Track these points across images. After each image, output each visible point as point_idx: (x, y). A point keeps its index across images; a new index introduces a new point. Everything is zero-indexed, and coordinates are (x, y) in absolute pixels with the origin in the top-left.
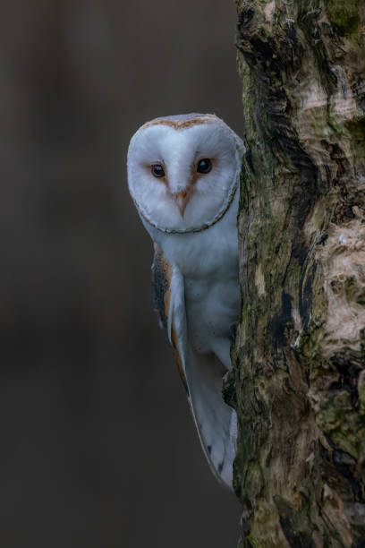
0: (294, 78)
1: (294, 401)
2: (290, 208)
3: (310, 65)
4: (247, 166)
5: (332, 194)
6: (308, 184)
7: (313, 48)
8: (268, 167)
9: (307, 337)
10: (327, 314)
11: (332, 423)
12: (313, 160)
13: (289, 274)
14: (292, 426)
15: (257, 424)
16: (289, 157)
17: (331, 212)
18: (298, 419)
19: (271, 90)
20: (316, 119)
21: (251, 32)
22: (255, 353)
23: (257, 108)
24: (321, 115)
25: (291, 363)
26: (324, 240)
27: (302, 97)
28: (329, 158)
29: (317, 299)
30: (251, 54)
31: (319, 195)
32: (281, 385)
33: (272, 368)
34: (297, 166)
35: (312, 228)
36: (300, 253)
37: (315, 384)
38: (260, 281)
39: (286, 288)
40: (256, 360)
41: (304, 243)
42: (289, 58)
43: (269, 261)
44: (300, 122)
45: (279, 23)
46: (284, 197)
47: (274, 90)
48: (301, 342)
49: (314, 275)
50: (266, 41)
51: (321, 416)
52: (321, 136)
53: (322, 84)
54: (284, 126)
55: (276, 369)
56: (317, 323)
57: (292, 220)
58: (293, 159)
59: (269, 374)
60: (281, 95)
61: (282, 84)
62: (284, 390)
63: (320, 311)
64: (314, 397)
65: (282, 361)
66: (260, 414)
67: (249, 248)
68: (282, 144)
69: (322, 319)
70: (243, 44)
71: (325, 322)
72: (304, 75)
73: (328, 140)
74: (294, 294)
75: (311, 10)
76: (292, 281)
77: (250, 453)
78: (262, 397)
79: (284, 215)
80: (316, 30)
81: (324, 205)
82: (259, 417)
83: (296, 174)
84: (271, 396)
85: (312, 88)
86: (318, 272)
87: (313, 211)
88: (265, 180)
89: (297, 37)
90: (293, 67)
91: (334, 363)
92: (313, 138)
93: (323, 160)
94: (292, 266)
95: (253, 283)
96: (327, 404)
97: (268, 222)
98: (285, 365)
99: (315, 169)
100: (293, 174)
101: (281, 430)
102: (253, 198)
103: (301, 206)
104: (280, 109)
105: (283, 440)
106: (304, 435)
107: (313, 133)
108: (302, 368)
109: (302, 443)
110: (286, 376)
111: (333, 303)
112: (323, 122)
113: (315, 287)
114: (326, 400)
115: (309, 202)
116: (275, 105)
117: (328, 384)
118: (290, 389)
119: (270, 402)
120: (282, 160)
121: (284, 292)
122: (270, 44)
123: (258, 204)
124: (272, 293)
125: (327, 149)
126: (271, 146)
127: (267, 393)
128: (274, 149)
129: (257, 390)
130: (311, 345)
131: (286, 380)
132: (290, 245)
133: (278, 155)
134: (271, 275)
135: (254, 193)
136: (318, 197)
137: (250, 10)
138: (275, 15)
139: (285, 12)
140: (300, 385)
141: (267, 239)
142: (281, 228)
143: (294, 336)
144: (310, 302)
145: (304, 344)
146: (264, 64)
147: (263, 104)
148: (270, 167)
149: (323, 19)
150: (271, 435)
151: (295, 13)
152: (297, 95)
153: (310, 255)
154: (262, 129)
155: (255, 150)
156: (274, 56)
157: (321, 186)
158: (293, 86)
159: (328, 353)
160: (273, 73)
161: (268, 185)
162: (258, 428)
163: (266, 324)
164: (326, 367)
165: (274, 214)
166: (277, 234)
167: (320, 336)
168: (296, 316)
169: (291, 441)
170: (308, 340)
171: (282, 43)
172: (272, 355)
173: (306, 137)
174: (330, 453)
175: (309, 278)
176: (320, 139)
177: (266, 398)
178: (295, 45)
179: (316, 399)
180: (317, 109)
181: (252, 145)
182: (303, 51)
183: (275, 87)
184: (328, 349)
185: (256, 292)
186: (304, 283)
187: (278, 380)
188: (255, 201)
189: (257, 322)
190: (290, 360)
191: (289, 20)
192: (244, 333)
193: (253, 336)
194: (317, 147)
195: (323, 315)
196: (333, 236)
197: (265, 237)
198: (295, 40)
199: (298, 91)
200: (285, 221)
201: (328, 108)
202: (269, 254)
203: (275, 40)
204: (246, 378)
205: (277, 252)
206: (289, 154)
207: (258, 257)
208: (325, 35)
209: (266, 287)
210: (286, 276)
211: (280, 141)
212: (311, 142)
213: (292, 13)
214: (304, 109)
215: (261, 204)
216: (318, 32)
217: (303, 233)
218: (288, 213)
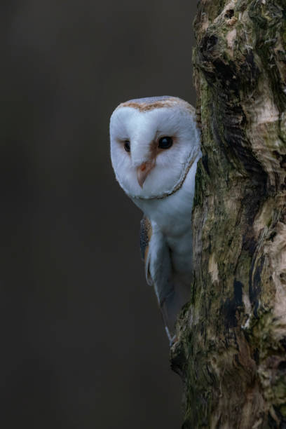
0: (250, 96)
1: (242, 375)
2: (242, 207)
3: (264, 86)
4: (203, 169)
5: (280, 197)
6: (258, 187)
7: (268, 71)
8: (222, 171)
9: (256, 320)
10: (275, 301)
11: (281, 398)
12: (264, 167)
13: (240, 264)
14: (238, 396)
15: (208, 394)
16: (241, 163)
17: (278, 213)
18: (244, 390)
19: (228, 106)
20: (268, 132)
21: (215, 56)
22: (209, 331)
23: (215, 119)
24: (274, 129)
25: (241, 342)
26: (272, 237)
27: (256, 112)
28: (279, 166)
29: (266, 287)
30: (211, 73)
31: (267, 197)
32: (231, 361)
33: (224, 345)
34: (249, 171)
35: (260, 224)
36: (250, 246)
37: (264, 362)
38: (213, 269)
39: (238, 277)
40: (209, 337)
41: (253, 238)
42: (247, 80)
43: (222, 252)
44: (254, 134)
45: (239, 49)
46: (237, 197)
47: (231, 105)
48: (250, 324)
49: (262, 266)
50: (227, 63)
51: (270, 391)
52: (273, 147)
53: (275, 102)
54: (238, 136)
55: (227, 347)
56: (266, 309)
57: (243, 218)
58: (245, 165)
59: (221, 350)
60: (238, 110)
61: (240, 101)
62: (233, 365)
63: (268, 298)
64: (263, 373)
65: (233, 340)
66: (212, 385)
67: (203, 240)
68: (236, 152)
69: (271, 305)
70: (205, 65)
71: (272, 308)
72: (259, 94)
73: (279, 151)
74: (245, 281)
75: (268, 39)
76: (243, 271)
77: (201, 419)
78: (213, 370)
79: (236, 213)
80: (272, 56)
81: (272, 205)
82: (210, 388)
83: (248, 178)
84: (222, 369)
85: (265, 106)
86: (266, 263)
87: (262, 211)
88: (219, 182)
89: (255, 61)
90: (251, 87)
91: (283, 345)
92: (265, 148)
93: (273, 167)
94: (242, 258)
95: (207, 271)
96: (277, 381)
97: (222, 218)
98: (236, 343)
99: (265, 174)
100: (245, 178)
101: (229, 399)
102: (207, 196)
103: (251, 206)
104: (236, 122)
105: (231, 409)
106: (249, 404)
107: (265, 143)
108: (250, 346)
109: (247, 411)
110: (236, 352)
111: (280, 292)
112: (275, 135)
113: (264, 277)
114: (277, 378)
115: (258, 203)
116: (231, 118)
117: (277, 363)
118: (239, 364)
119: (221, 375)
120: (235, 165)
121: (235, 279)
122: (232, 66)
123: (212, 202)
124: (224, 280)
125: (277, 158)
126: (226, 153)
127: (218, 366)
128: (228, 155)
129: (210, 363)
130: (260, 327)
131: (236, 357)
132: (241, 239)
133: (232, 161)
134: (224, 264)
135: (208, 192)
136: (267, 198)
137: (213, 36)
138: (236, 42)
139: (245, 40)
140: (249, 361)
141: (221, 233)
142: (234, 224)
143: (245, 318)
144: (259, 290)
145: (253, 327)
146: (223, 83)
147: (221, 117)
148: (225, 171)
149: (279, 47)
150: (221, 403)
151: (254, 41)
152: (252, 111)
153: (259, 248)
154: (219, 138)
155: (211, 156)
156: (234, 77)
157: (270, 189)
158: (249, 103)
159: (278, 336)
160: (232, 91)
161: (222, 186)
162: (209, 397)
163: (219, 307)
164: (275, 348)
165: (228, 212)
166: (230, 229)
167: (269, 320)
168: (246, 300)
169: (238, 410)
170: (257, 323)
171: (242, 66)
172: (224, 334)
173: (259, 147)
174: (278, 424)
175: (257, 269)
176: (272, 150)
177: (217, 371)
178: (253, 68)
179: (266, 376)
180: (270, 124)
181: (209, 151)
182: (259, 74)
183: (233, 103)
184: (277, 333)
185: (210, 277)
186: (253, 273)
187: (229, 356)
188: (209, 198)
189: (210, 304)
190: (241, 338)
191: (248, 46)
192: (198, 313)
193: (206, 316)
194: (268, 156)
195: (271, 302)
196: (281, 234)
197: (219, 231)
198: (253, 64)
199: (253, 108)
200: (237, 218)
201: (279, 123)
202: (222, 246)
203: (236, 63)
204: (199, 353)
205: (229, 244)
206: (242, 160)
207: (212, 248)
208: (280, 61)
209: (219, 274)
210: (237, 266)
211: (234, 149)
212: (263, 151)
213: (251, 41)
214: (259, 123)
215: (215, 202)
216: (273, 58)
217: (253, 229)
218: (240, 211)
